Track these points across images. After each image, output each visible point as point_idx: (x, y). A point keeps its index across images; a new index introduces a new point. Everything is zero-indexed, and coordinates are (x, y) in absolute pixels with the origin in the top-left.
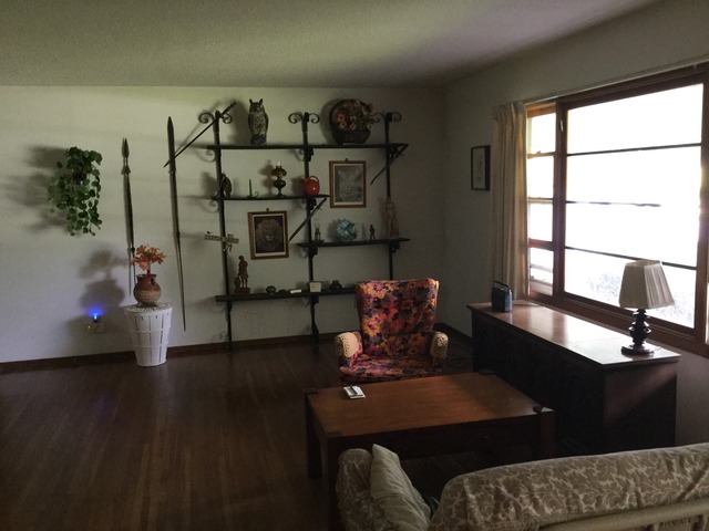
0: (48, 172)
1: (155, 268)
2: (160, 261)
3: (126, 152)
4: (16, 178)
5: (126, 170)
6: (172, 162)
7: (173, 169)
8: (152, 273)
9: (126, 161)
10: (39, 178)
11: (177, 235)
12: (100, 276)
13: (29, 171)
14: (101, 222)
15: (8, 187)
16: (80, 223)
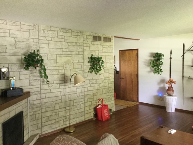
0: (153, 59)
1: (173, 85)
2: (175, 83)
3: (171, 53)
4: (146, 60)
5: (171, 58)
6: (183, 56)
7: (183, 57)
8: (172, 86)
9: (171, 56)
10: (151, 60)
11: (183, 76)
12: (162, 85)
13: (149, 58)
14: (162, 71)
15: (145, 62)
16: (157, 72)
